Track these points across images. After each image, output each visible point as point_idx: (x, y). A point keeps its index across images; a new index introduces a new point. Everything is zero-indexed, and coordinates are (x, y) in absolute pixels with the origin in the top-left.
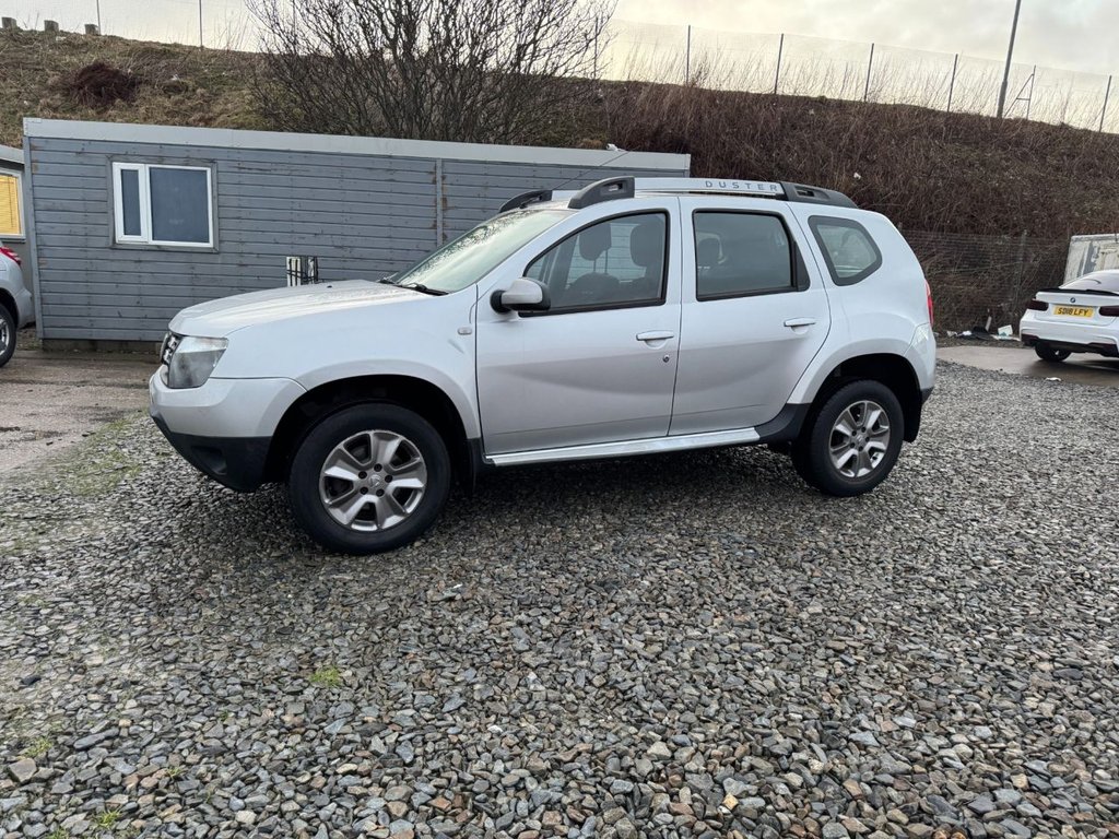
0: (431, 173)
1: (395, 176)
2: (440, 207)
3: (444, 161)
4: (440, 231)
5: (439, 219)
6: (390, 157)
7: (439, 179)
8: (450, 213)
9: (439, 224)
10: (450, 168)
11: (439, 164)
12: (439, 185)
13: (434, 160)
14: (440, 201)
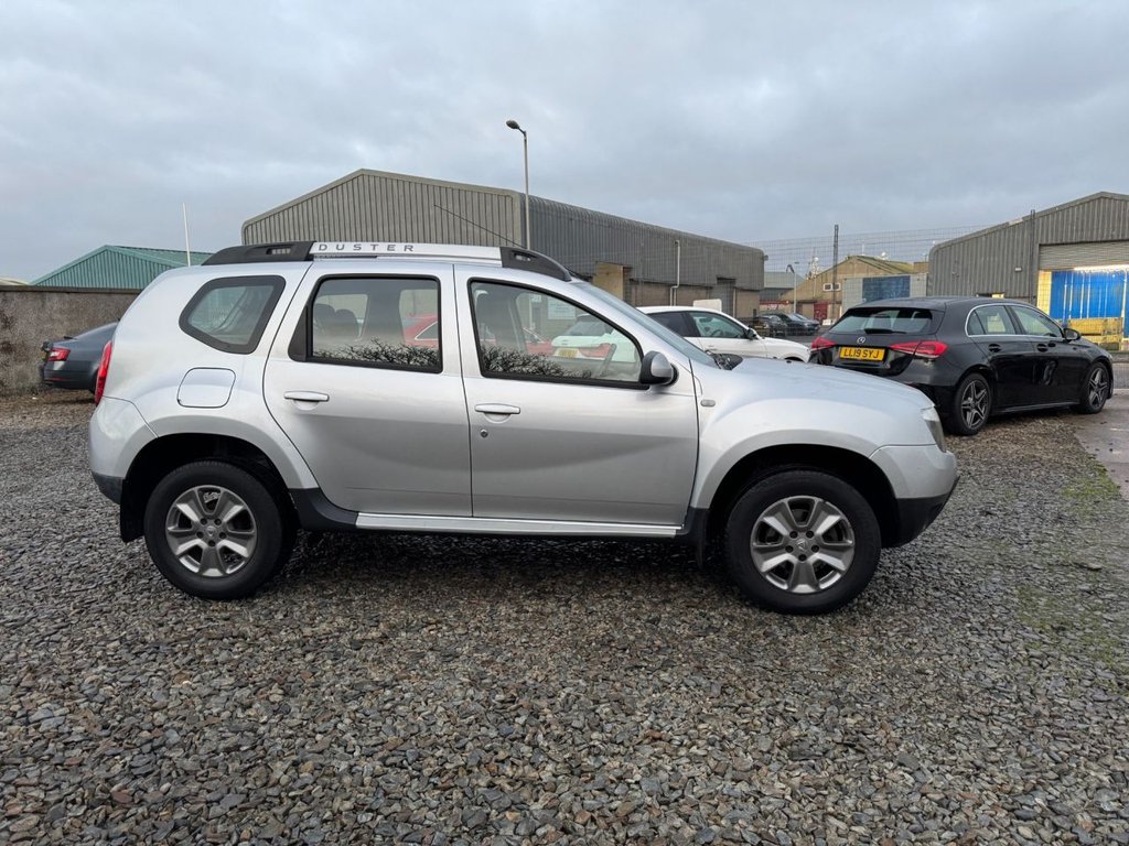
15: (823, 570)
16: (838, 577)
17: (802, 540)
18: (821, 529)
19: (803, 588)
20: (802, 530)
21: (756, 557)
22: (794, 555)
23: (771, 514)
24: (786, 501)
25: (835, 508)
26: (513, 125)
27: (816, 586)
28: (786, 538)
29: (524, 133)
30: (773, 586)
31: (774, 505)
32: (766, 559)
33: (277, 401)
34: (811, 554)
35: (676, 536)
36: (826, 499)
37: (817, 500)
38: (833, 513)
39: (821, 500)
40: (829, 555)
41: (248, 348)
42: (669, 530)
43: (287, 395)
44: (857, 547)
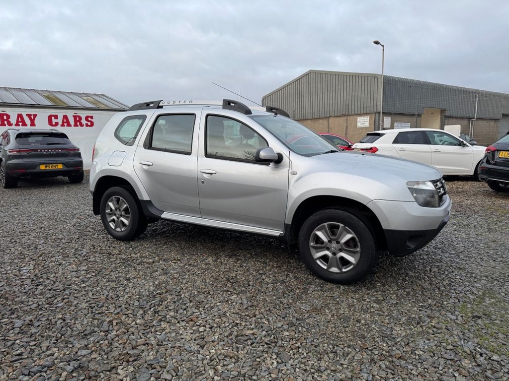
15: (345, 262)
16: (352, 267)
17: (334, 245)
18: (343, 241)
19: (334, 270)
20: (334, 240)
21: (313, 251)
22: (331, 252)
23: (319, 230)
24: (326, 224)
25: (351, 230)
26: (377, 43)
27: (341, 269)
28: (326, 243)
29: (383, 46)
30: (320, 266)
31: (320, 226)
32: (317, 252)
33: (137, 164)
34: (338, 253)
35: (279, 236)
36: (345, 225)
37: (341, 225)
38: (349, 233)
39: (343, 225)
40: (347, 254)
41: (131, 144)
42: (277, 233)
43: (141, 162)
44: (361, 253)
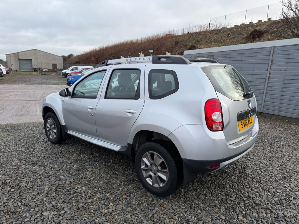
0: (269, 52)
1: (257, 55)
2: (270, 63)
3: (274, 47)
4: (268, 72)
5: (269, 68)
6: (257, 48)
7: (272, 54)
8: (273, 65)
9: (269, 69)
10: (276, 49)
11: (272, 49)
12: (271, 56)
13: (271, 47)
14: (270, 61)
